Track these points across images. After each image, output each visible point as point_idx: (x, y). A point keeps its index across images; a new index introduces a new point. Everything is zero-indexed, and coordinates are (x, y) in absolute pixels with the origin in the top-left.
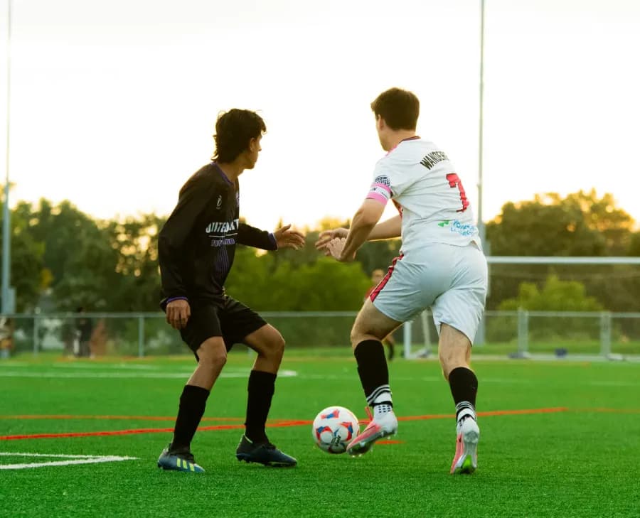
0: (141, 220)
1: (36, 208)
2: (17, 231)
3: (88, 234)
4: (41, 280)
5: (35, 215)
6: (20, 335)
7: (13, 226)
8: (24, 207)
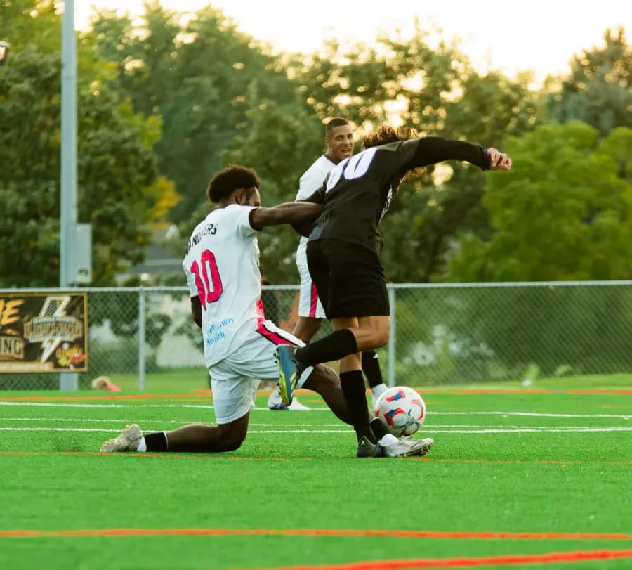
0: (388, 56)
1: (139, 31)
2: (95, 87)
3: (263, 93)
4: (151, 203)
5: (136, 49)
6: (103, 334)
7: (85, 74)
8: (111, 28)
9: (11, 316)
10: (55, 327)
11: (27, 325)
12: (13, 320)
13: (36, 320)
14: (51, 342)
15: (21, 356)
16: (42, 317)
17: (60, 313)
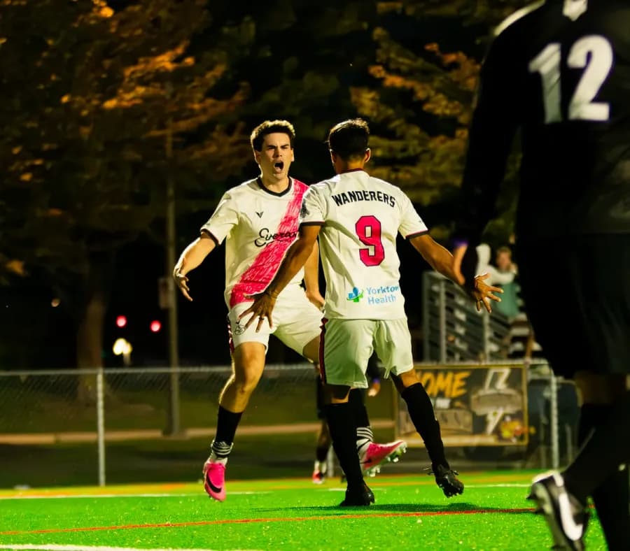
9: (460, 388)
10: (498, 399)
11: (473, 397)
12: (462, 392)
13: (481, 393)
14: (495, 414)
15: (470, 429)
16: (486, 390)
17: (501, 385)
